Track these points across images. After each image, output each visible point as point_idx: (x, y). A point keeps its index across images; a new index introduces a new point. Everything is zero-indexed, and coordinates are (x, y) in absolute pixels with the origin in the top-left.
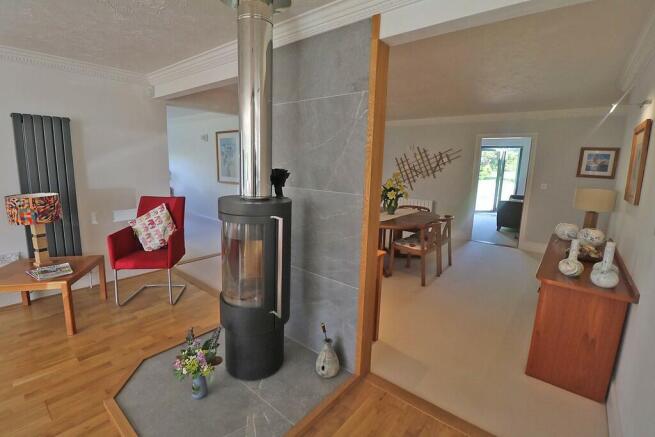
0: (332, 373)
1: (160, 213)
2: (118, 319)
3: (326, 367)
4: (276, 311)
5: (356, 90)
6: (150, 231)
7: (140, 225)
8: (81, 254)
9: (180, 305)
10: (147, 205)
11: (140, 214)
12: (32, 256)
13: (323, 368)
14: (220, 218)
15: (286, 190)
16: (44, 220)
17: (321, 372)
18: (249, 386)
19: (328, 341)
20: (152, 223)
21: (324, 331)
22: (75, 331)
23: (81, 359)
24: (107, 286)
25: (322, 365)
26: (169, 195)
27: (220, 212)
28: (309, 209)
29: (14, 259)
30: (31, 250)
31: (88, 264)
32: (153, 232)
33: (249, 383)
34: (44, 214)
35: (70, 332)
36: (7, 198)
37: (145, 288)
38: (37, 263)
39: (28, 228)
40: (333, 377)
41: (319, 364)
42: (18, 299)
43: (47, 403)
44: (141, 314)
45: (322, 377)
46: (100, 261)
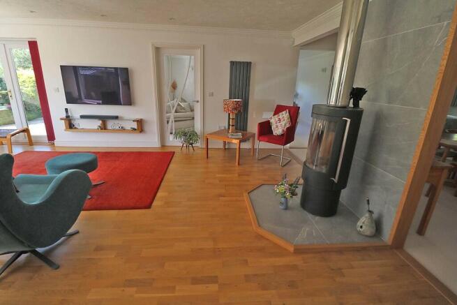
0: (368, 233)
1: (285, 115)
2: (256, 165)
3: (364, 227)
4: (335, 178)
5: (439, 21)
6: (278, 124)
7: (273, 121)
8: (246, 131)
9: (285, 167)
10: (279, 109)
11: (274, 115)
12: (229, 128)
13: (361, 227)
14: (312, 116)
15: (362, 103)
16: (236, 112)
17: (359, 229)
18: (310, 216)
19: (370, 212)
20: (280, 120)
21: (368, 203)
22: (239, 164)
23: (239, 175)
24: (254, 150)
25: (361, 224)
26: (292, 105)
27: (312, 113)
28: (379, 119)
29: (223, 128)
30: (229, 125)
31: (248, 135)
32: (279, 125)
33: (311, 215)
34: (236, 109)
35: (237, 164)
36: (224, 100)
37: (271, 155)
38: (230, 131)
39: (229, 114)
40: (367, 236)
41: (359, 224)
42: (221, 146)
43: (226, 185)
44: (266, 166)
45: (359, 233)
46: (253, 135)
